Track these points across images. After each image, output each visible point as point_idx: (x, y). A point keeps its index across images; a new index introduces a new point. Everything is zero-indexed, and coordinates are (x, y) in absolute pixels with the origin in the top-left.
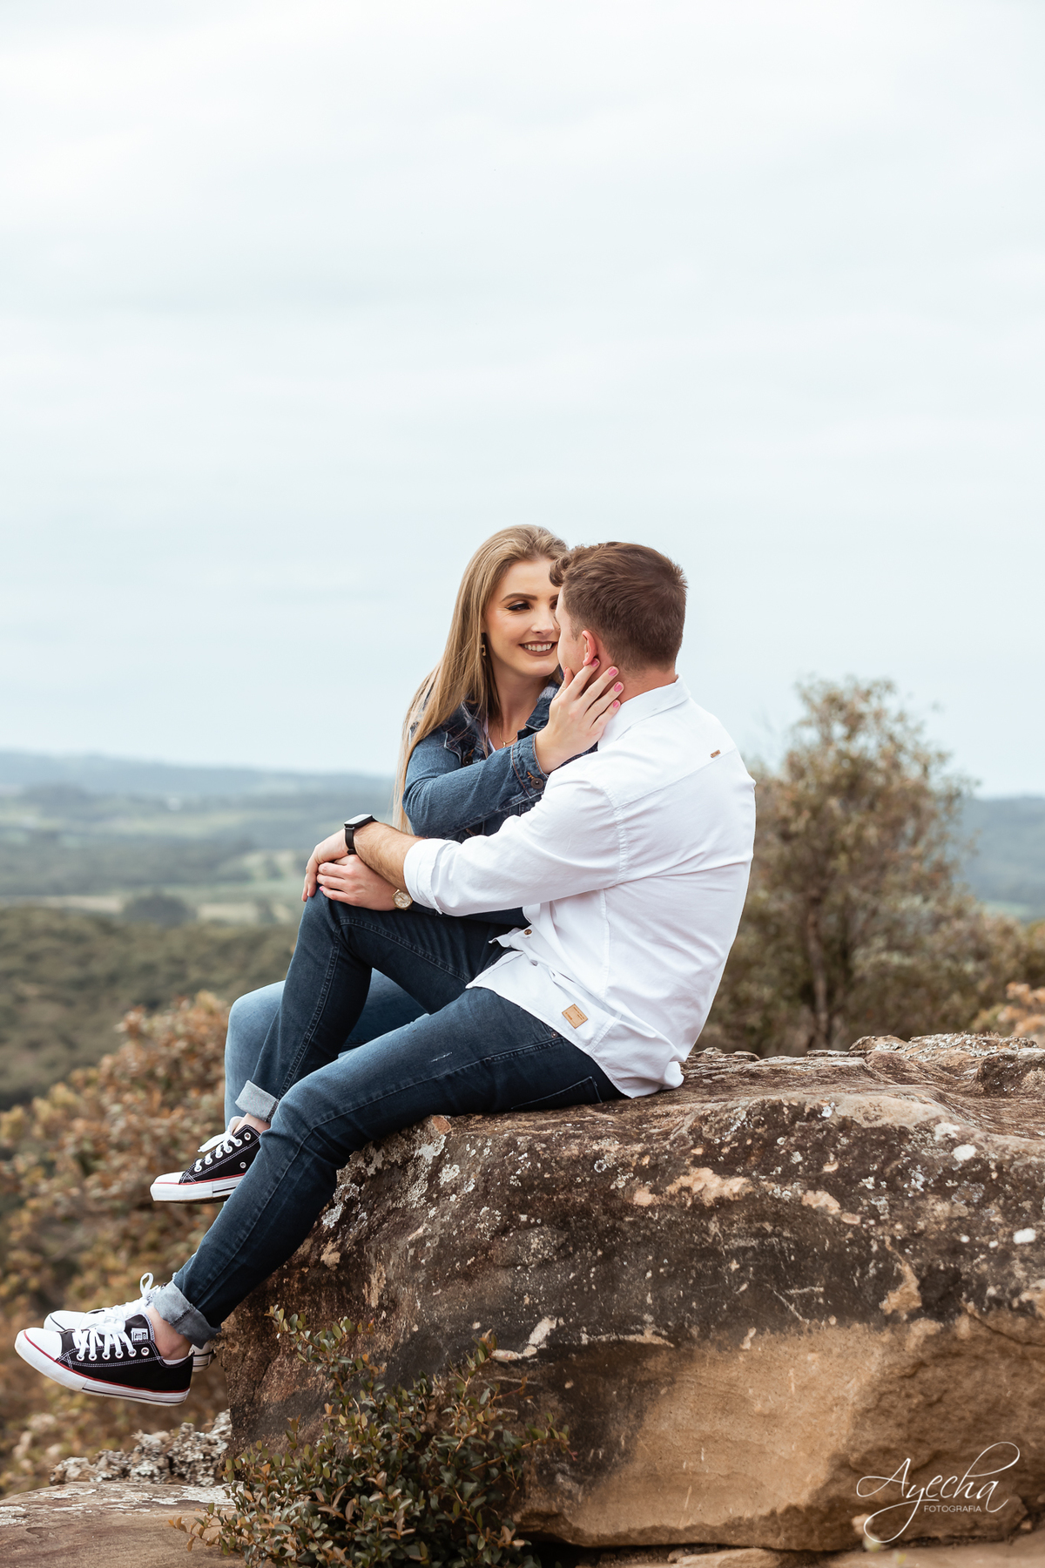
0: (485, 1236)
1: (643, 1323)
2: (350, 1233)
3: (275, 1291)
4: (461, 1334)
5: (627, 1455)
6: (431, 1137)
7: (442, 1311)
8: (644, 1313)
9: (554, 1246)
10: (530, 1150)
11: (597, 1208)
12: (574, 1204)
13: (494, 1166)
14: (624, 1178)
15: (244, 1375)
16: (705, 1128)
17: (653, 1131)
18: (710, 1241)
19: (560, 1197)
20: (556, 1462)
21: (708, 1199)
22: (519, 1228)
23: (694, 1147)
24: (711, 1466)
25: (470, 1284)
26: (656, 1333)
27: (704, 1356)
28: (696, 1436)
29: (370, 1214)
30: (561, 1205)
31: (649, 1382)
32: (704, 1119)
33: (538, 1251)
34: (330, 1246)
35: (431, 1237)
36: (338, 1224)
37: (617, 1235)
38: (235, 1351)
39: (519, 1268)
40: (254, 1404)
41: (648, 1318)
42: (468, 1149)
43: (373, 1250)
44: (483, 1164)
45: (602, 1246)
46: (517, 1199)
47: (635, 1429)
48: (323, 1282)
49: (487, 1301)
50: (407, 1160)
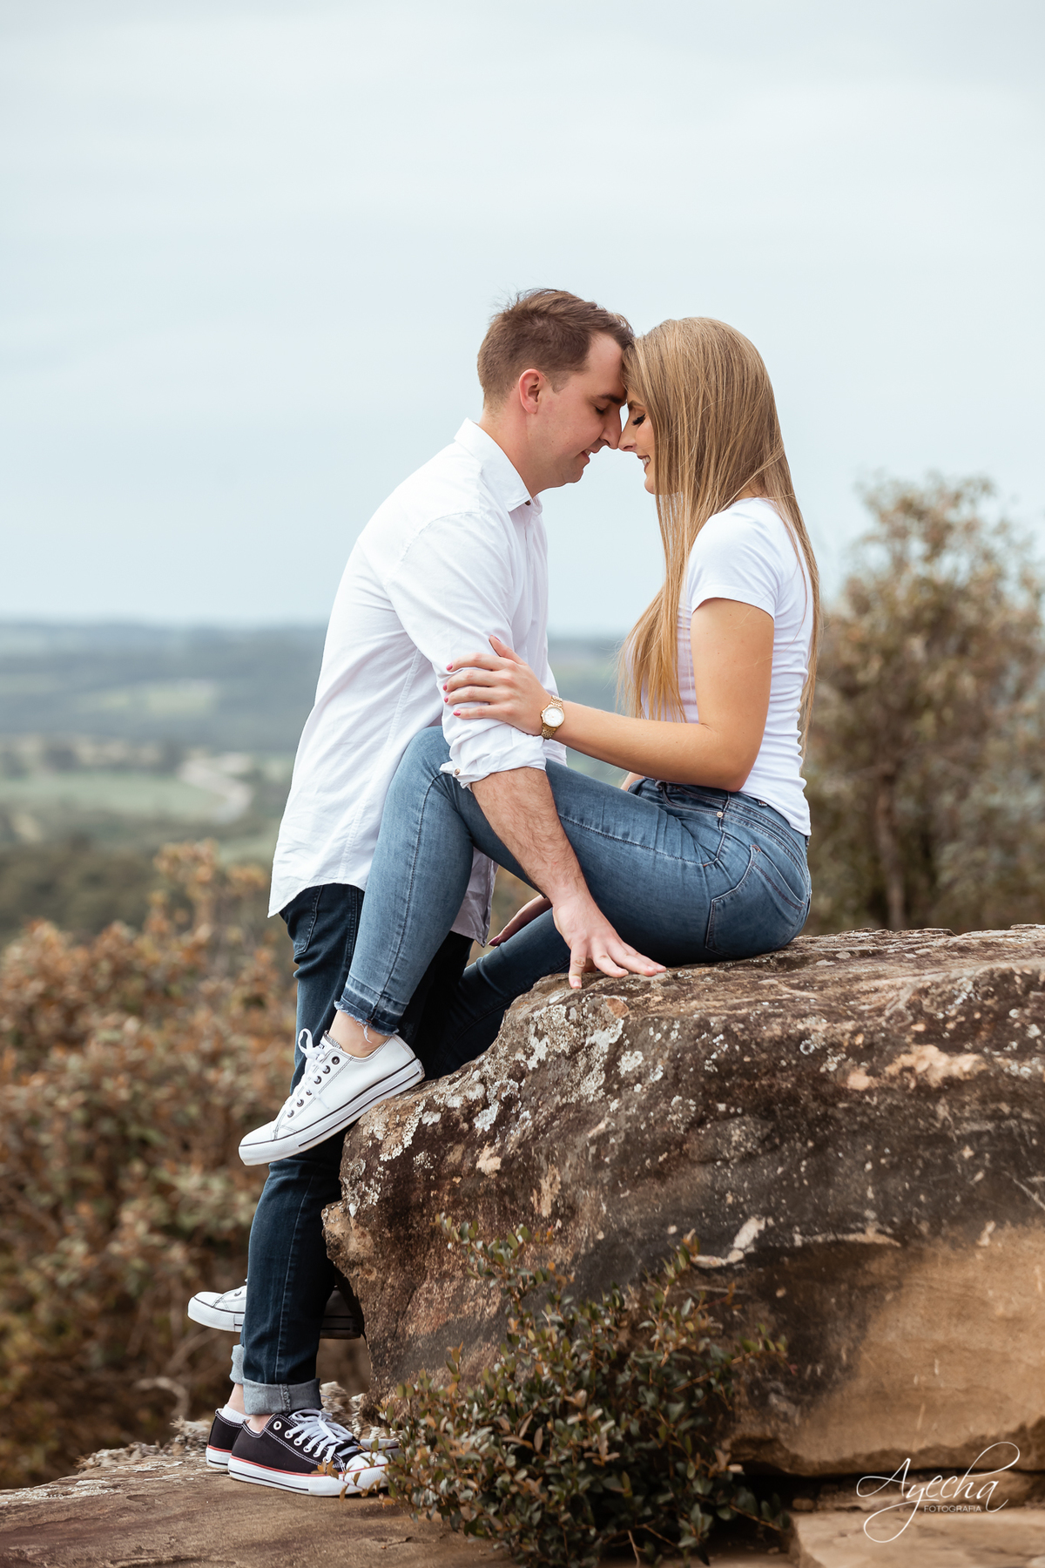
0: (679, 1128)
1: (865, 1220)
2: (511, 1135)
3: (420, 1207)
4: (655, 1240)
5: (849, 1370)
6: (606, 1022)
7: (630, 1215)
8: (865, 1209)
9: (758, 1138)
10: (727, 1031)
11: (805, 1093)
12: (779, 1091)
13: (685, 1050)
14: (836, 1059)
15: (383, 1305)
16: (926, 1002)
17: (863, 1008)
18: (938, 1125)
19: (764, 1082)
20: (769, 1380)
21: (935, 1079)
22: (716, 1119)
23: (914, 1022)
24: (947, 1379)
25: (663, 1183)
26: (880, 1232)
27: (935, 1255)
28: (928, 1346)
29: (535, 1111)
30: (764, 1092)
31: (872, 1287)
32: (924, 992)
33: (739, 1144)
34: (487, 1151)
35: (615, 1132)
36: (495, 1126)
37: (829, 1123)
38: (372, 1278)
39: (719, 1163)
40: (398, 1339)
41: (870, 1214)
42: (652, 1033)
43: (544, 1151)
44: (671, 1050)
45: (813, 1136)
46: (714, 1086)
47: (856, 1341)
48: (481, 1192)
49: (683, 1202)
50: (575, 1050)
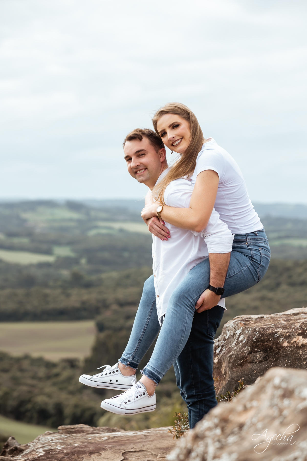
0: (246, 354)
2: (221, 354)
6: (239, 328)
7: (235, 375)
9: (263, 357)
10: (259, 331)
11: (274, 347)
12: (269, 346)
13: (250, 335)
14: (282, 339)
16: (303, 326)
17: (293, 326)
18: (300, 356)
19: (265, 344)
21: (300, 344)
22: (254, 352)
23: (300, 330)
25: (242, 367)
29: (225, 349)
30: (265, 346)
32: (303, 323)
33: (259, 359)
34: (217, 358)
35: (234, 355)
36: (219, 352)
37: (279, 354)
39: (254, 363)
42: (246, 331)
43: (223, 358)
44: (248, 335)
45: (275, 357)
46: (255, 344)
49: (246, 372)
50: (234, 334)
